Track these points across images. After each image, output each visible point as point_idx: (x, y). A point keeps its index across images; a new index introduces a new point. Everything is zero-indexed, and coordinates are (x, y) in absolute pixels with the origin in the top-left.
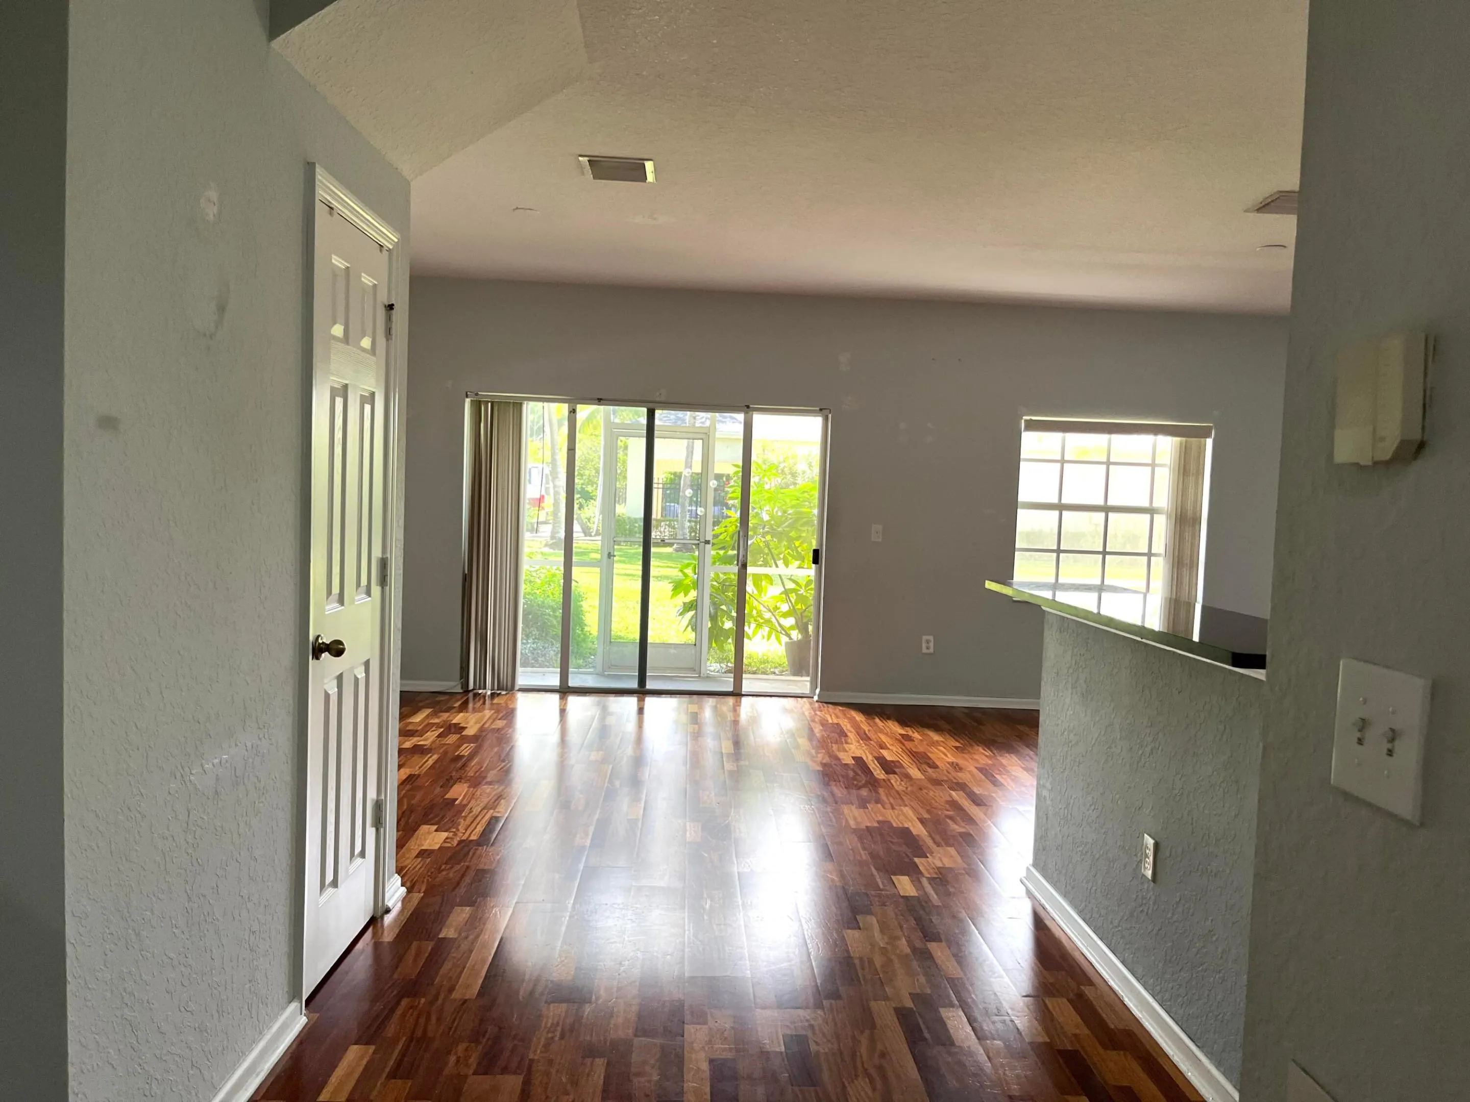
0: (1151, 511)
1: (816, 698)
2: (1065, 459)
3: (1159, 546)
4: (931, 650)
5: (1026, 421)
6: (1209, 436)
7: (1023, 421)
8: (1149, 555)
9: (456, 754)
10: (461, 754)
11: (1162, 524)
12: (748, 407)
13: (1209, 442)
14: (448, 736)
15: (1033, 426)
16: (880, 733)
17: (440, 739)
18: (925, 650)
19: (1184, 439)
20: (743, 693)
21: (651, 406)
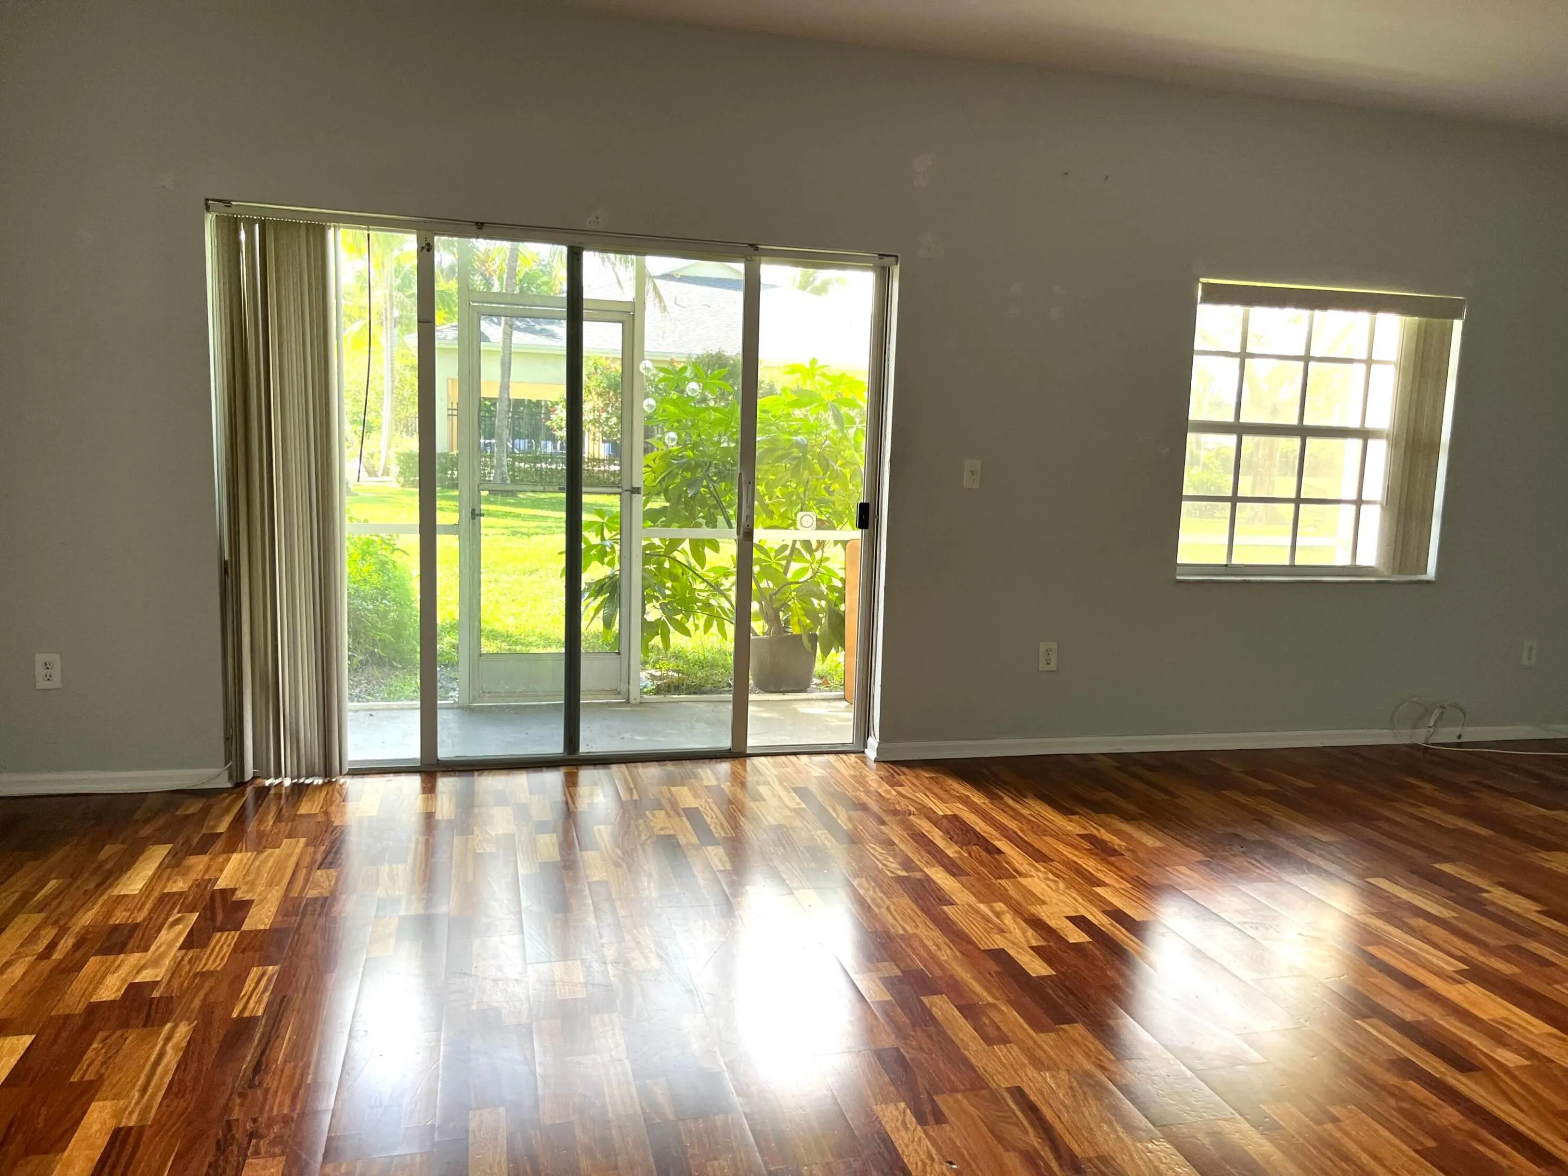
0: (1364, 434)
1: (871, 753)
2: (1248, 351)
3: (1376, 488)
4: (1053, 666)
5: (1204, 284)
6: (1459, 316)
7: (1200, 286)
8: (1359, 502)
9: (235, 1015)
10: (246, 1014)
11: (1379, 451)
12: (754, 246)
13: (1458, 325)
14: (209, 938)
15: (1216, 295)
16: (1045, 835)
17: (191, 953)
18: (1042, 666)
19: (1424, 319)
20: (748, 752)
21: (577, 240)
